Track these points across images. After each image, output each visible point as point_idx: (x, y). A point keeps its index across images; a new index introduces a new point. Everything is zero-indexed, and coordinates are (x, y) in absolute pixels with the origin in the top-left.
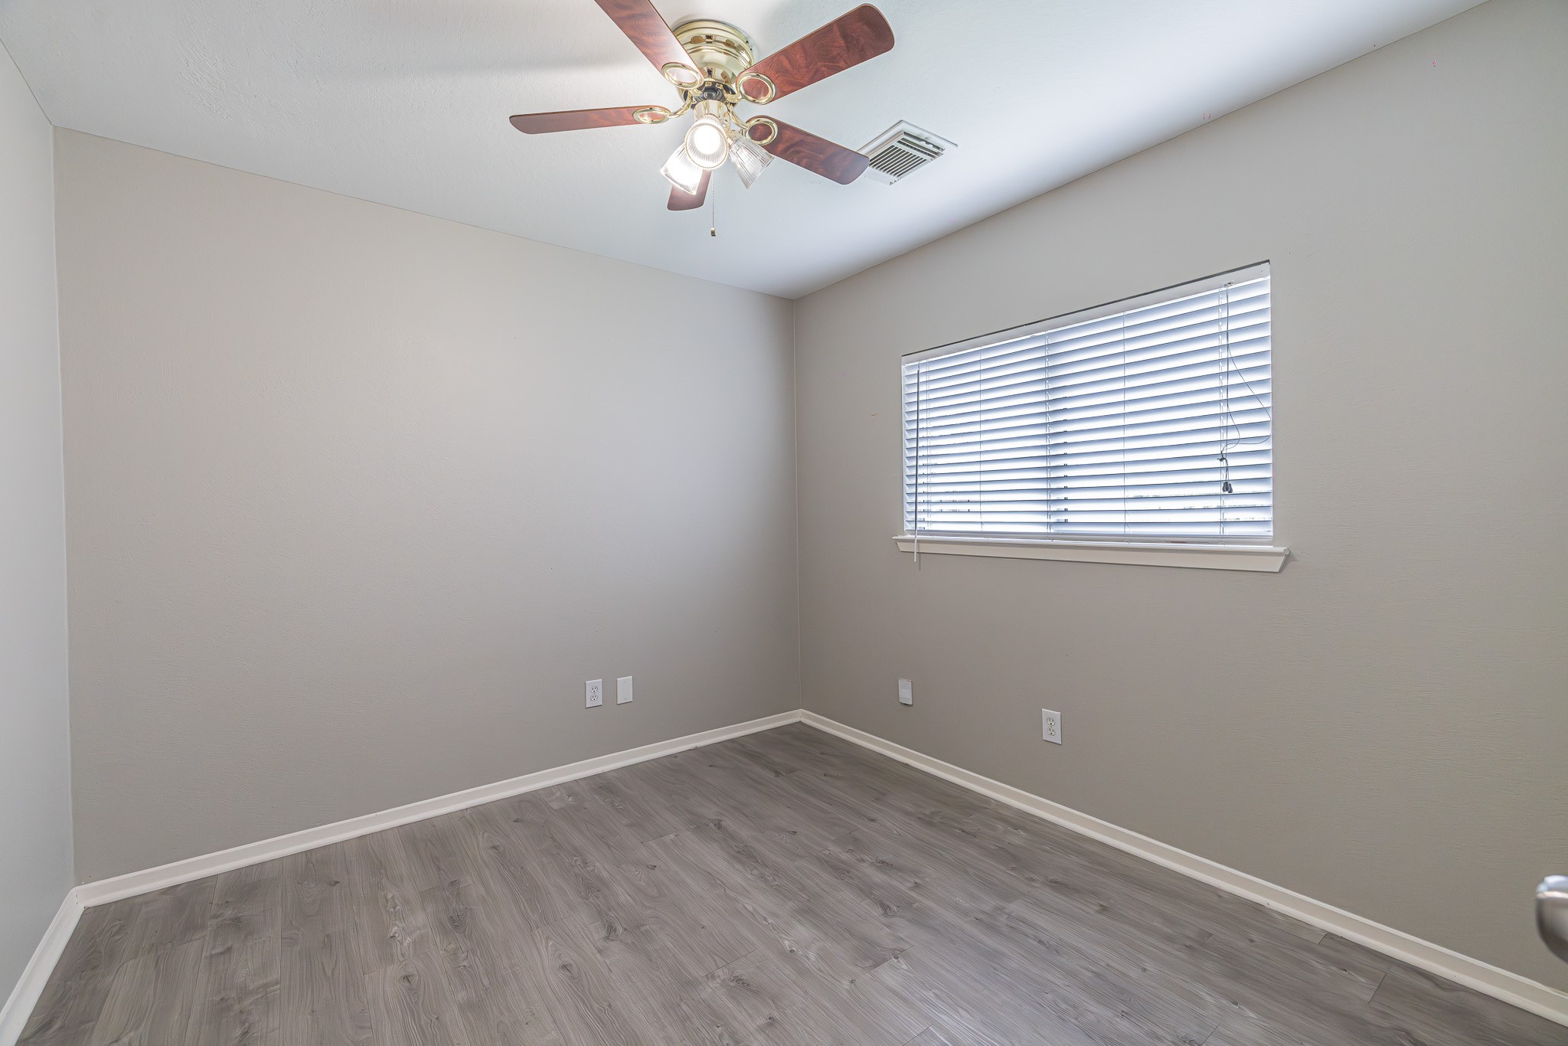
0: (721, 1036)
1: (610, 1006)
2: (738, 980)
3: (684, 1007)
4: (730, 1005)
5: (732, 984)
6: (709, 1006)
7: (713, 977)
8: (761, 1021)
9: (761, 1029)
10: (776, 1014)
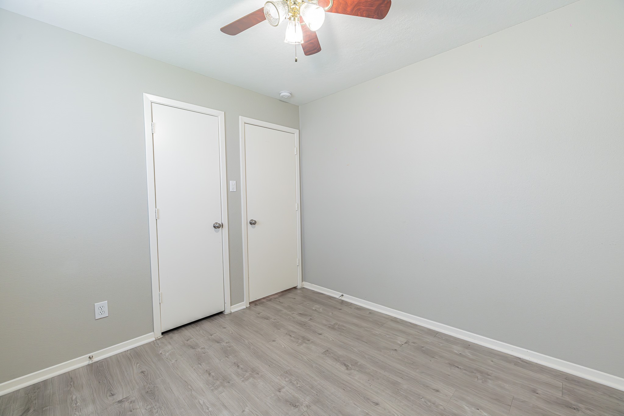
0: (297, 383)
1: (344, 390)
2: (295, 406)
3: (315, 392)
4: (297, 395)
5: (298, 404)
6: (305, 394)
7: (307, 406)
8: (283, 390)
9: (283, 387)
10: (278, 393)
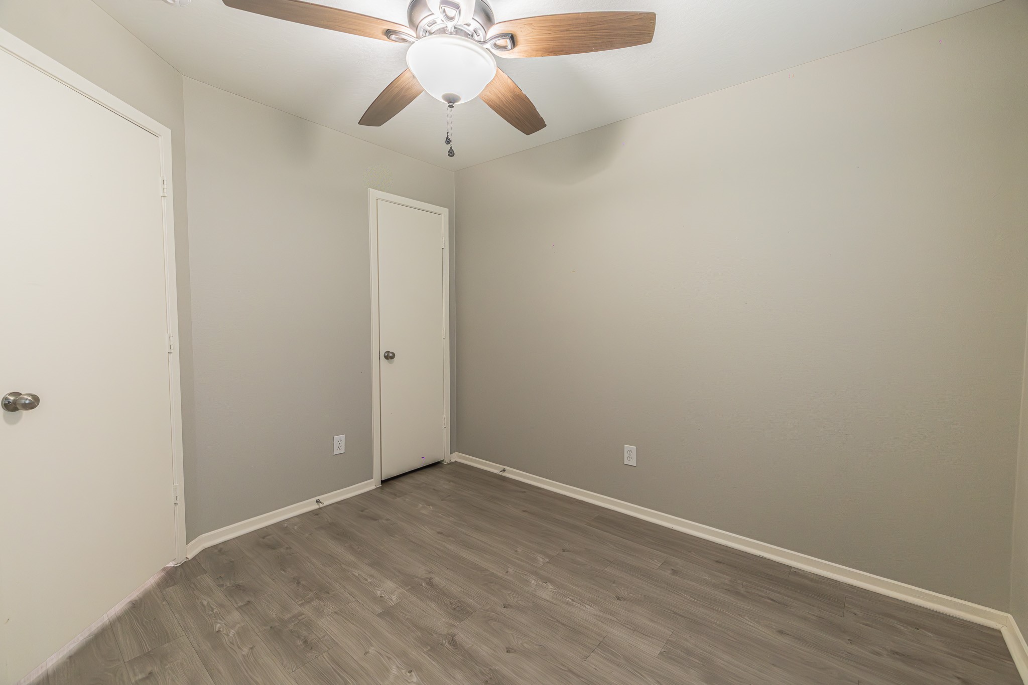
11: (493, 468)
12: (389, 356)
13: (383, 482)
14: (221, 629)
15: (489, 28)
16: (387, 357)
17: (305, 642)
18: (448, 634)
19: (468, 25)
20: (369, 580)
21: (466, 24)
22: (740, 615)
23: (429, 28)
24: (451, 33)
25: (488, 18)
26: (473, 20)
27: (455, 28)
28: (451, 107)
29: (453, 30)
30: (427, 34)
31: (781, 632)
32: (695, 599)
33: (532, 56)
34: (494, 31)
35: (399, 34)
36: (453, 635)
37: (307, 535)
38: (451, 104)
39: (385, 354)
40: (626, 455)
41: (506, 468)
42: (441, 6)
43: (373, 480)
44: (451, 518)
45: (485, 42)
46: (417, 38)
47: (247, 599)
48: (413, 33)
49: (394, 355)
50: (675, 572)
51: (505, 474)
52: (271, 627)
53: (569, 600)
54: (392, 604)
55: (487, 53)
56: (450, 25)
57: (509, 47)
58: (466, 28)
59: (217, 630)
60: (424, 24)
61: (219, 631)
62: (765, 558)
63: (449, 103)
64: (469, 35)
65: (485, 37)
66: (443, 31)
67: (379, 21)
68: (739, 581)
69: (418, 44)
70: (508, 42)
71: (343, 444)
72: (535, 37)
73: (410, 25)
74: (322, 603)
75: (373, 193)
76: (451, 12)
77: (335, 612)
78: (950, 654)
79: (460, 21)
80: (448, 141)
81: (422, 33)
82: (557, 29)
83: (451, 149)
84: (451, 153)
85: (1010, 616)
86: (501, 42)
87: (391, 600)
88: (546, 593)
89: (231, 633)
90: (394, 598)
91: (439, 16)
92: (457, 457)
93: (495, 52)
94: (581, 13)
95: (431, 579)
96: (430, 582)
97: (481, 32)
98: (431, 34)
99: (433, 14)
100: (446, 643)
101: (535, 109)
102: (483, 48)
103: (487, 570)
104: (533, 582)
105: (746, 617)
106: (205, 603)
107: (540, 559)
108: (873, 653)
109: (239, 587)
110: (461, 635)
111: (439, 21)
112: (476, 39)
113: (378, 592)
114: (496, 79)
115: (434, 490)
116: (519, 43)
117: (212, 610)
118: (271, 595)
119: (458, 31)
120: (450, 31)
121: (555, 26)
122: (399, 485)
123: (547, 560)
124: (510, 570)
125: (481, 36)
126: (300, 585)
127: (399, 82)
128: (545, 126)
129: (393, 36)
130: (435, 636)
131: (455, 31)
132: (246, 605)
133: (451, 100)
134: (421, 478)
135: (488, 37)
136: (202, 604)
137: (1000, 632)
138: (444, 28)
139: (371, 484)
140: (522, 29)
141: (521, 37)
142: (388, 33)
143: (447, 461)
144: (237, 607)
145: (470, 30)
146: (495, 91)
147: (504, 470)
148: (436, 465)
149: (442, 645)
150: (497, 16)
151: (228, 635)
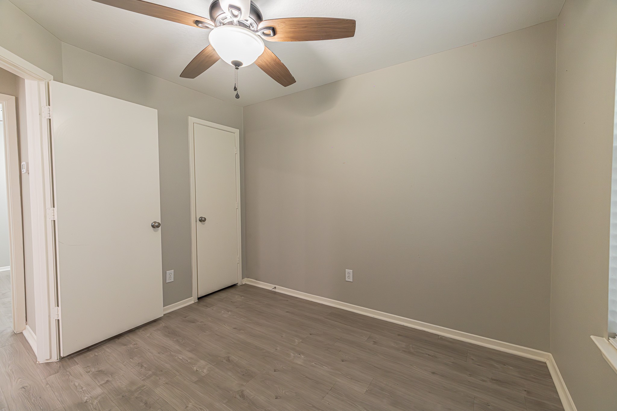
11: (269, 287)
12: (202, 220)
13: (199, 299)
14: (88, 401)
15: (259, 23)
16: (200, 221)
17: (146, 403)
18: (239, 391)
19: (247, 21)
20: (189, 361)
21: (245, 20)
22: (411, 365)
23: (223, 21)
24: (236, 25)
25: (259, 17)
26: (249, 18)
27: (239, 22)
28: (237, 69)
29: (237, 23)
30: (222, 24)
31: (433, 373)
32: (386, 358)
33: (285, 41)
34: (262, 25)
35: (203, 24)
36: (242, 391)
37: (148, 335)
38: (237, 67)
39: (199, 219)
40: (347, 275)
41: (276, 286)
42: (230, 8)
43: (192, 297)
44: (242, 318)
45: (257, 31)
46: (215, 26)
47: (106, 379)
48: (212, 23)
49: (205, 219)
50: (375, 343)
51: (277, 290)
52: (123, 396)
53: (313, 364)
54: (203, 374)
55: (259, 38)
56: (235, 20)
57: (272, 35)
58: (245, 22)
59: (85, 401)
60: (220, 18)
61: (86, 402)
62: (424, 331)
63: (236, 66)
64: (248, 26)
65: (257, 28)
66: (231, 23)
67: (190, 15)
68: (411, 346)
69: (216, 30)
70: (271, 32)
71: (172, 276)
72: (286, 30)
73: (211, 19)
74: (158, 378)
75: (191, 120)
76: (236, 12)
77: (166, 383)
78: (521, 378)
79: (241, 18)
80: (235, 89)
81: (218, 24)
82: (299, 26)
83: (237, 94)
84: (237, 96)
85: (550, 354)
86: (267, 32)
87: (203, 372)
88: (300, 361)
89: (95, 402)
90: (205, 371)
91: (228, 14)
92: (247, 281)
93: (263, 37)
94: (313, 18)
95: (228, 357)
96: (228, 360)
97: (255, 25)
98: (224, 24)
99: (225, 13)
100: (238, 396)
101: (289, 72)
102: (256, 35)
103: (264, 349)
104: (292, 354)
105: (414, 366)
106: (77, 384)
107: (296, 341)
108: (481, 381)
109: (101, 372)
110: (248, 391)
111: (228, 17)
112: (252, 29)
113: (195, 368)
114: (265, 53)
115: (232, 302)
116: (277, 33)
117: (82, 388)
118: (123, 376)
119: (241, 24)
120: (235, 23)
121: (298, 24)
122: (209, 300)
123: (301, 341)
124: (278, 348)
125: (255, 27)
126: (144, 368)
127: (205, 52)
128: (295, 82)
129: (200, 24)
130: (231, 392)
131: (239, 24)
132: (106, 383)
133: (237, 64)
134: (223, 295)
135: (259, 28)
136: (74, 384)
137: (545, 363)
138: (232, 21)
139: (192, 300)
140: (279, 25)
141: (278, 30)
142: (197, 22)
143: (239, 284)
144: (99, 385)
145: (248, 23)
146: (265, 61)
147: (275, 288)
148: (233, 286)
149: (235, 398)
150: (264, 16)
151: (92, 404)
